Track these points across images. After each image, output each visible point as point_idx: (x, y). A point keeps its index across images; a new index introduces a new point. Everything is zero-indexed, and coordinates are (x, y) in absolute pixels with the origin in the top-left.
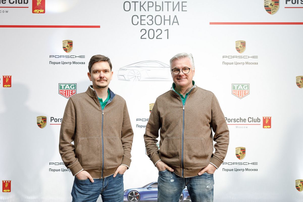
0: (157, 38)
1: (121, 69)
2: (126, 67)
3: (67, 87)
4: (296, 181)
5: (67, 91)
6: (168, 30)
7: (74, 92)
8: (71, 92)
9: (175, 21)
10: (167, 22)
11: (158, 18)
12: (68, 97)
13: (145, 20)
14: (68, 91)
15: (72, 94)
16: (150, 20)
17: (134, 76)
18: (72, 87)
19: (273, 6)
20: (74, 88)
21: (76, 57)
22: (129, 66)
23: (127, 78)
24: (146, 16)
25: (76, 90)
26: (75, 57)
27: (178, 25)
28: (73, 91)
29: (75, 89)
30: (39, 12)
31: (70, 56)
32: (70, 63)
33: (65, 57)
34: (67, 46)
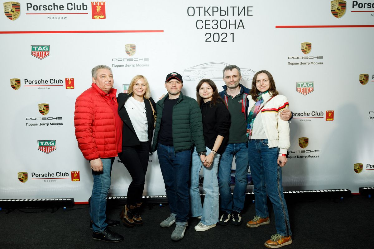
0: (222, 41)
1: (186, 70)
2: (191, 68)
4: (355, 164)
6: (233, 33)
9: (241, 24)
10: (232, 26)
13: (209, 24)
16: (215, 24)
17: (199, 77)
19: (340, 10)
22: (194, 67)
23: (192, 79)
27: (244, 28)
30: (100, 18)
31: (133, 59)
32: (134, 66)
33: (128, 60)
34: (130, 50)
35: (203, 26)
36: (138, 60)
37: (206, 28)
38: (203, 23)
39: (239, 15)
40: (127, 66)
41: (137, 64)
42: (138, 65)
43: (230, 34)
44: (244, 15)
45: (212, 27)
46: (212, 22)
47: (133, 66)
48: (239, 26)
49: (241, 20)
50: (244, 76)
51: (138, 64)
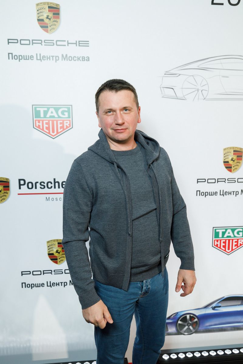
5: (51, 122)
7: (67, 124)
14: (53, 121)
15: (62, 129)
18: (63, 113)
20: (67, 116)
21: (68, 43)
22: (185, 67)
25: (71, 119)
28: (65, 122)
29: (69, 117)
31: (55, 42)
32: (57, 58)
33: (43, 43)
34: (47, 18)
36: (66, 43)
40: (42, 58)
41: (63, 55)
42: (65, 58)
47: (54, 58)
51: (66, 55)
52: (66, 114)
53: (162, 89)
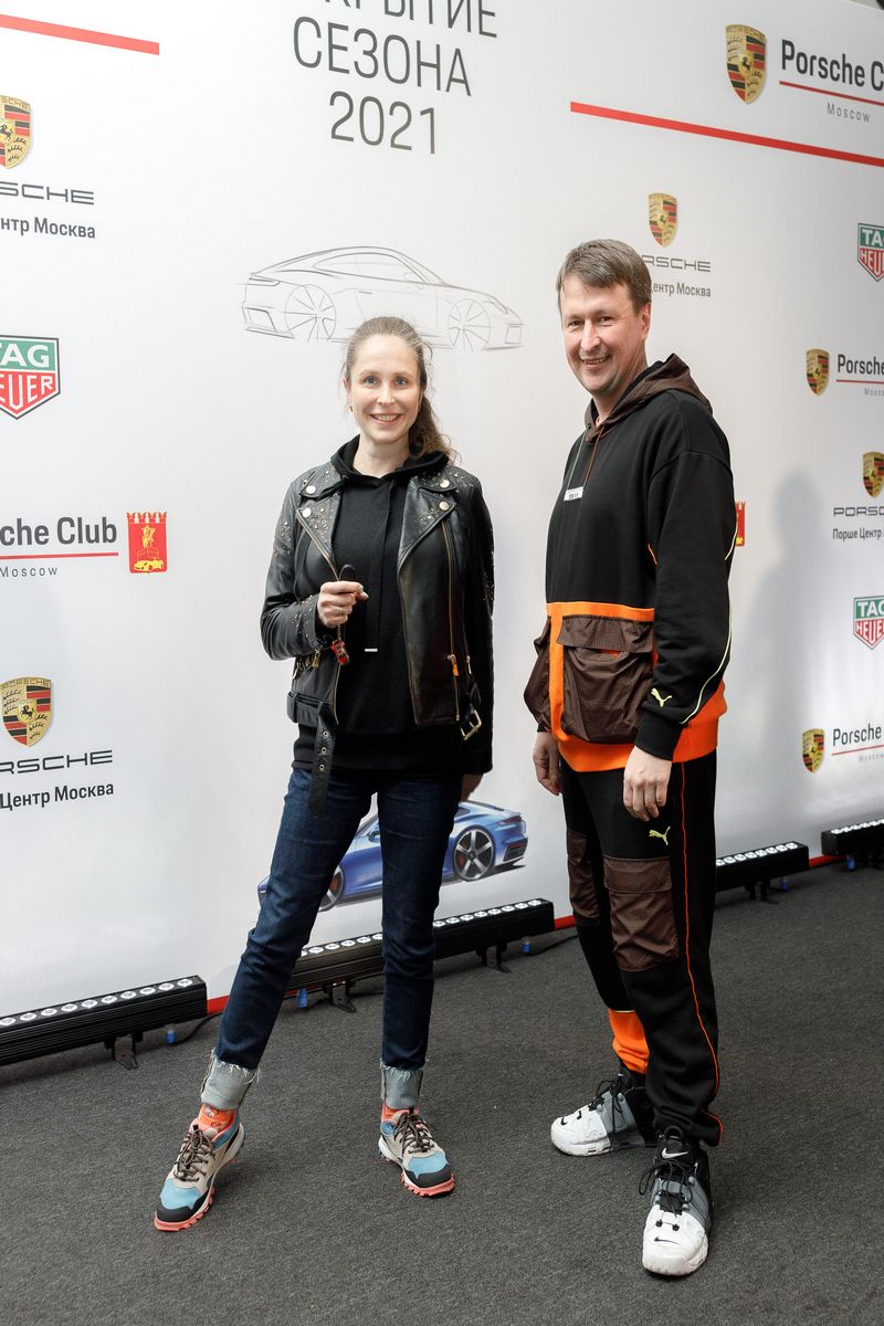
0: (393, 145)
1: (257, 279)
2: (277, 268)
3: (13, 354)
4: (804, 735)
5: (10, 377)
6: (431, 111)
7: (47, 384)
8: (35, 386)
9: (458, 74)
10: (429, 74)
11: (396, 48)
12: (17, 412)
13: (345, 49)
14: (15, 376)
15: (36, 397)
16: (365, 53)
17: (309, 317)
18: (37, 355)
19: (751, 70)
20: (46, 364)
21: (49, 194)
22: (288, 265)
23: (281, 327)
24: (352, 32)
25: (56, 372)
26: (46, 197)
27: (469, 94)
28: (43, 378)
29: (51, 367)
31: (19, 188)
32: (23, 226)
34: (3, 131)
35: (319, 53)
36: (43, 193)
37: (332, 68)
38: (319, 35)
39: (451, 23)
41: (37, 220)
42: (42, 226)
43: (423, 113)
44: (469, 30)
45: (356, 63)
46: (356, 40)
47: (18, 224)
48: (451, 79)
49: (458, 52)
50: (475, 330)
52: (45, 358)
53: (246, 310)
